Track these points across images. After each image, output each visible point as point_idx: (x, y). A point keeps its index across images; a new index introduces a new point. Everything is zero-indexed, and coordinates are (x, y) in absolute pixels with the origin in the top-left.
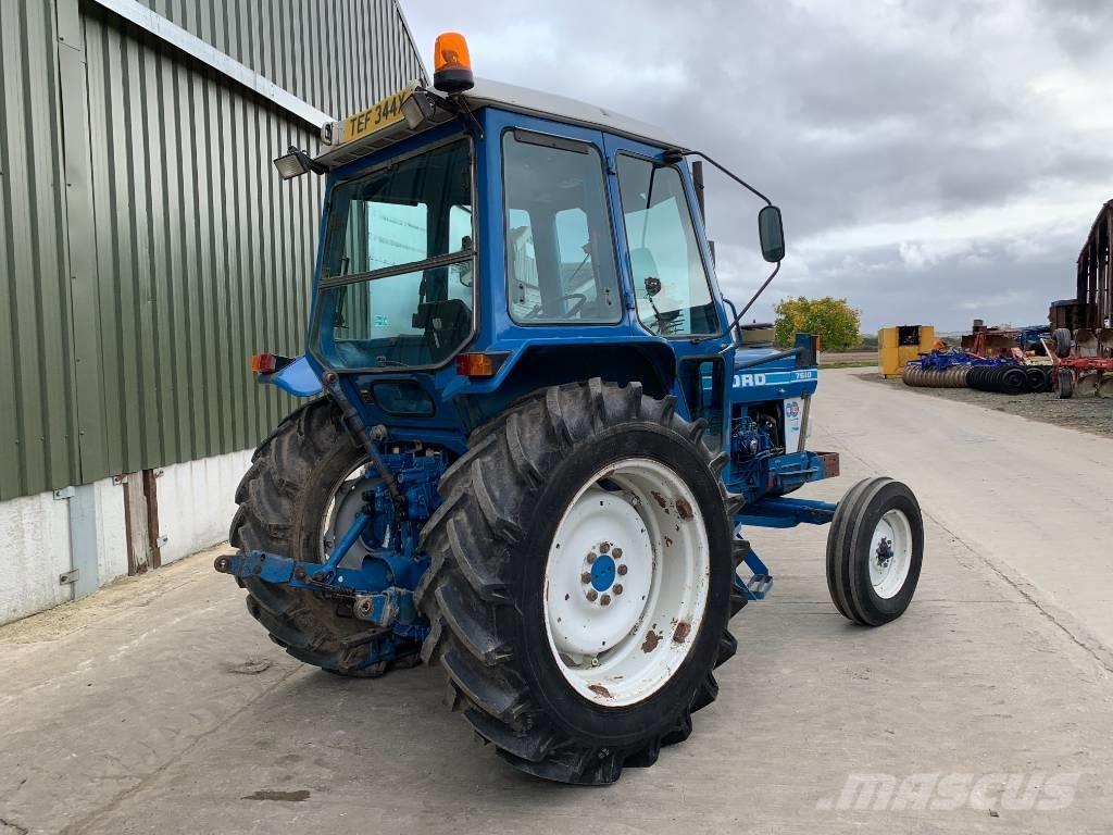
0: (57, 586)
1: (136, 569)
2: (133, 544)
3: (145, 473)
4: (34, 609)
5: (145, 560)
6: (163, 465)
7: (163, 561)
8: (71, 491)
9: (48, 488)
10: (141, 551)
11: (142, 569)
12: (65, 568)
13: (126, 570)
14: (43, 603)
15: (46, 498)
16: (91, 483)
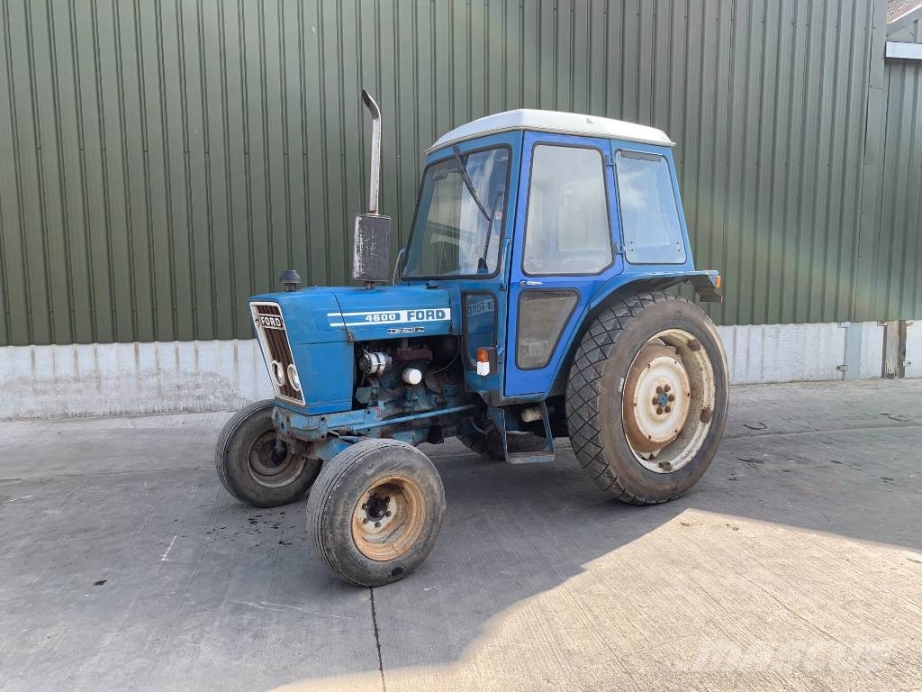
0: (835, 371)
1: (886, 375)
2: (887, 361)
3: (900, 321)
4: (822, 378)
5: (893, 371)
6: (913, 319)
7: (906, 375)
8: (848, 324)
9: (836, 320)
10: (892, 366)
11: (891, 376)
12: (841, 363)
13: (880, 374)
14: (826, 377)
15: (835, 325)
16: (861, 321)
